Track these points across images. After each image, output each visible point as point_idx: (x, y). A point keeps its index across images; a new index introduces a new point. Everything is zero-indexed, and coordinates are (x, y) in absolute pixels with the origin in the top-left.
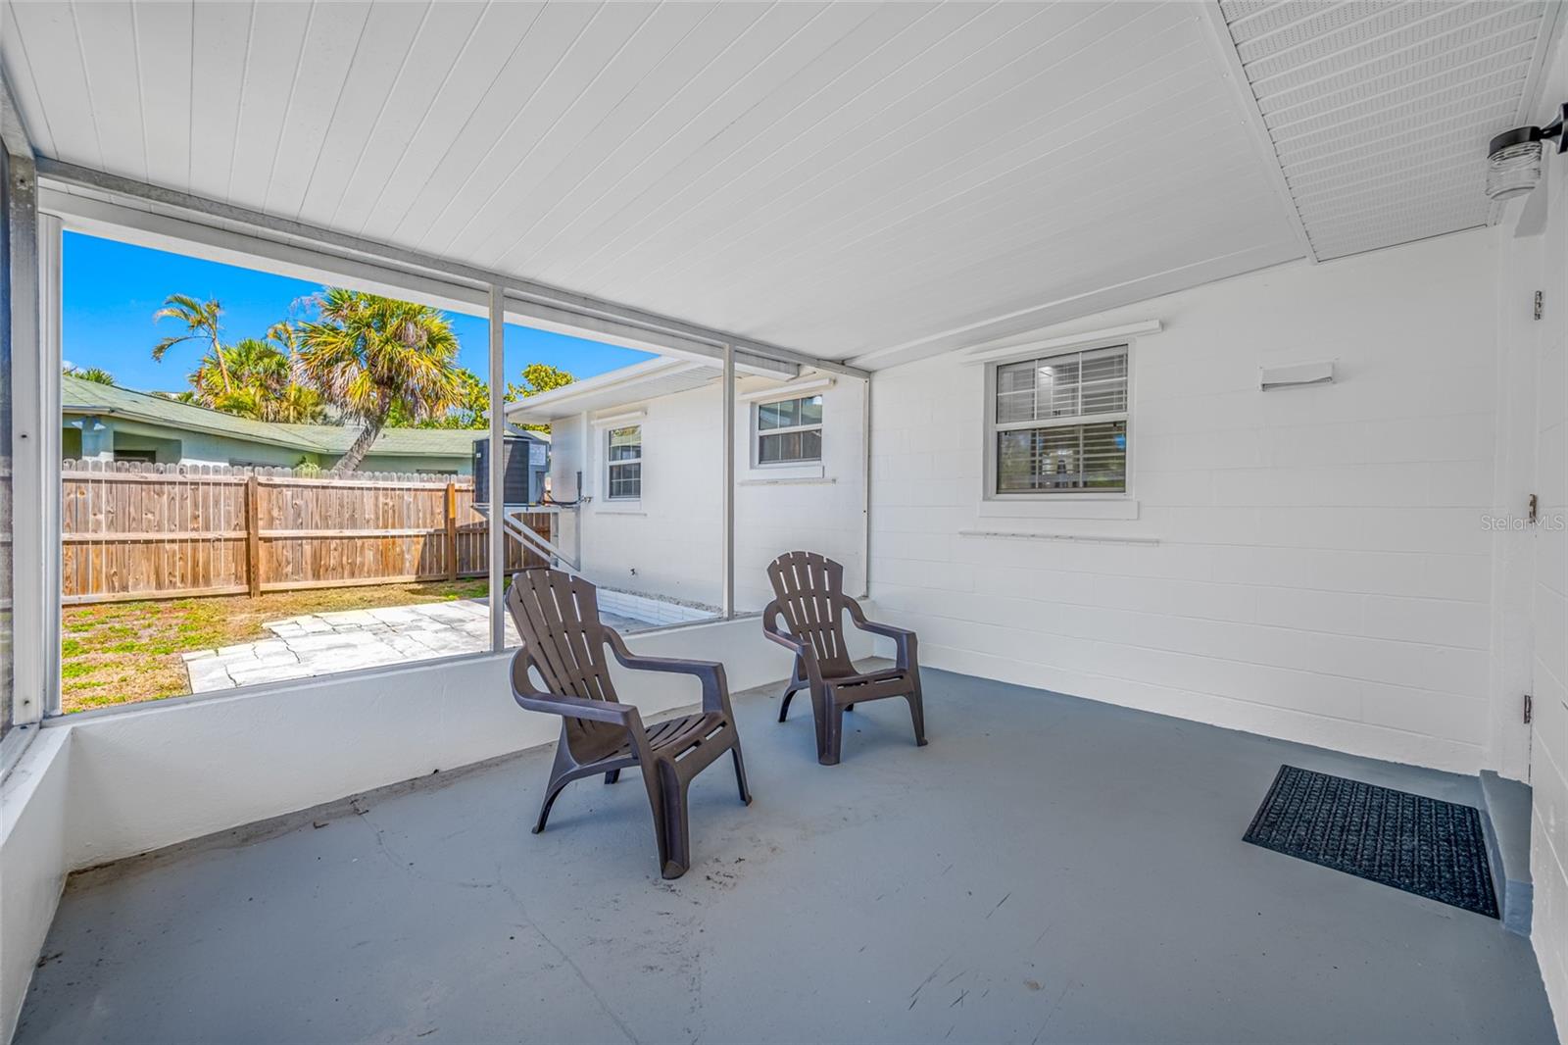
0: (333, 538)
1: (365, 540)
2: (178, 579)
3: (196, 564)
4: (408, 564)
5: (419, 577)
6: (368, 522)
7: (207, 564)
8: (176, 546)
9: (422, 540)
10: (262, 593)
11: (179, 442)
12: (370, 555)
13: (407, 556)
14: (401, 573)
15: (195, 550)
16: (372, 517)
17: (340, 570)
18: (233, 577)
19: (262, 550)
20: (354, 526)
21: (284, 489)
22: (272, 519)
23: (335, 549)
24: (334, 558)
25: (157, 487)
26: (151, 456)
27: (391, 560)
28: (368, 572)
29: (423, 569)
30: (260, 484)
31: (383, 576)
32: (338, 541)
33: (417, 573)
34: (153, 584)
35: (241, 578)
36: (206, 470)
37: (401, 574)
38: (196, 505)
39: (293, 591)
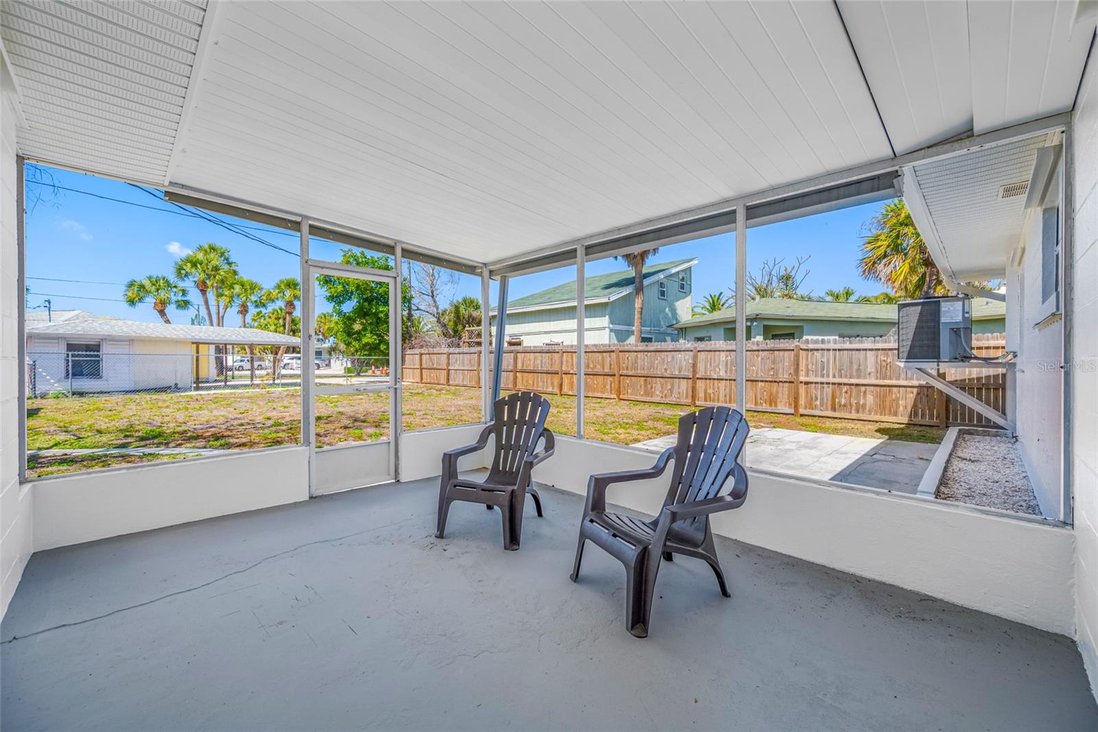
0: (845, 384)
1: (867, 387)
3: (771, 394)
4: (901, 408)
5: (911, 420)
6: (870, 374)
7: (777, 395)
9: (915, 390)
10: (801, 415)
12: (870, 399)
13: (900, 402)
14: (896, 414)
15: (771, 387)
16: (873, 370)
17: (849, 407)
18: (788, 404)
19: (802, 389)
20: (858, 377)
21: (815, 352)
22: (808, 371)
23: (846, 392)
24: (845, 398)
25: (756, 353)
26: (791, 336)
27: (888, 404)
28: (869, 411)
29: (916, 414)
30: (801, 349)
31: (881, 415)
32: (848, 387)
33: (910, 416)
35: (791, 405)
36: (823, 342)
37: (896, 416)
39: (819, 417)
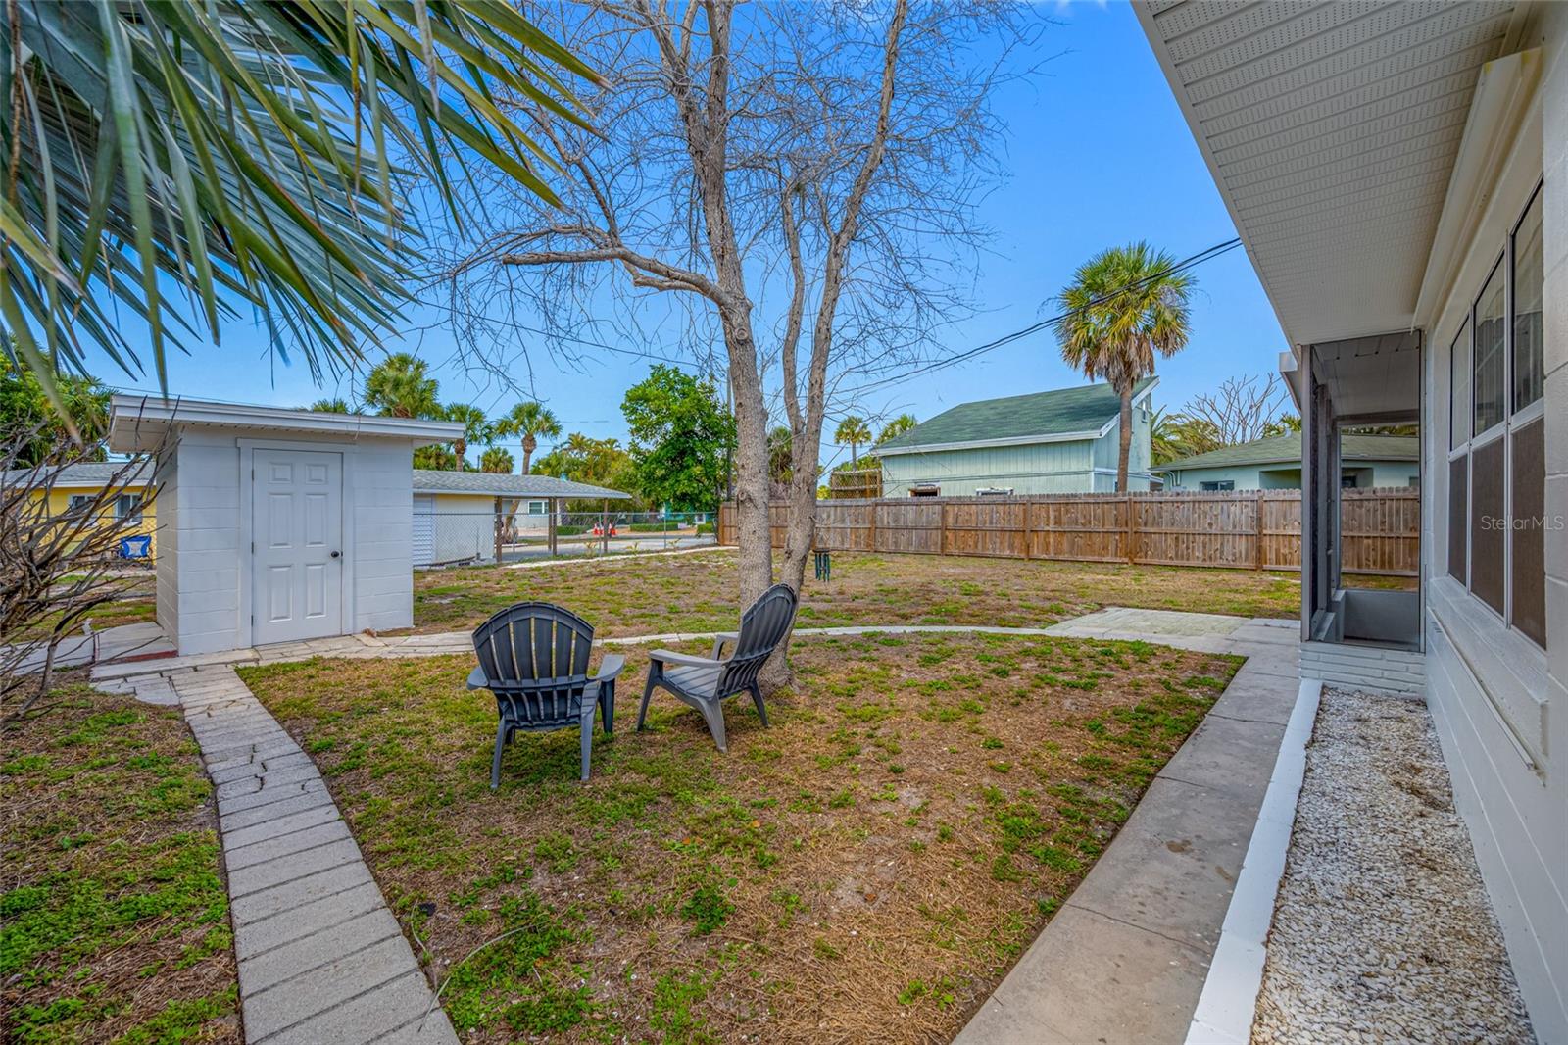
2: (1371, 563)
3: (1383, 554)
7: (1390, 553)
8: (1370, 541)
11: (1371, 469)
15: (1383, 545)
34: (1356, 563)
38: (1384, 515)
